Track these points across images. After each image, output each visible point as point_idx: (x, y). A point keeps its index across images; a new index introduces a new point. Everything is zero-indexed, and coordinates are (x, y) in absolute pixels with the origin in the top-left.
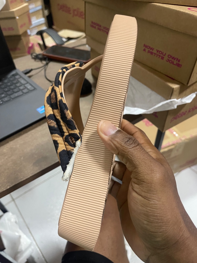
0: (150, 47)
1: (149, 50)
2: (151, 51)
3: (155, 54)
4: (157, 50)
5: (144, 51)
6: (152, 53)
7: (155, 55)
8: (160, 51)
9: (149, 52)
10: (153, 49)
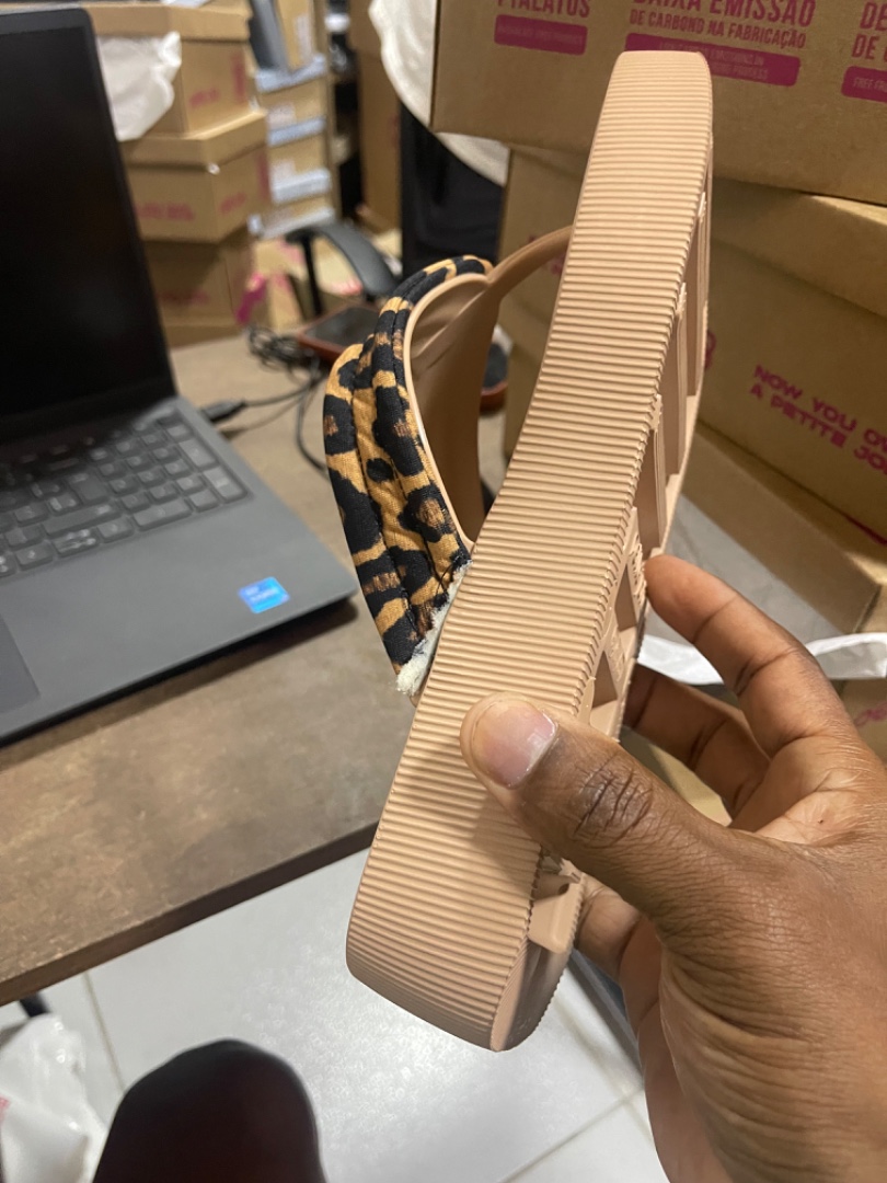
0: (782, 384)
1: (780, 393)
2: (789, 398)
3: (805, 415)
4: (815, 401)
5: (755, 396)
6: (790, 410)
7: (803, 421)
8: (829, 408)
9: (775, 402)
10: (797, 394)
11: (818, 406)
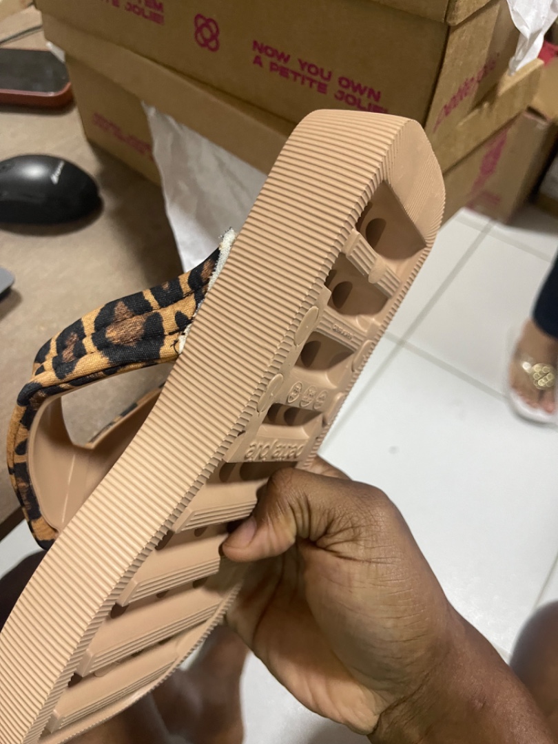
0: (275, 52)
1: (274, 60)
2: (281, 63)
3: (296, 74)
4: (300, 61)
5: (257, 66)
6: (284, 72)
7: (295, 79)
8: (311, 66)
9: (273, 67)
10: (286, 60)
11: (303, 65)
